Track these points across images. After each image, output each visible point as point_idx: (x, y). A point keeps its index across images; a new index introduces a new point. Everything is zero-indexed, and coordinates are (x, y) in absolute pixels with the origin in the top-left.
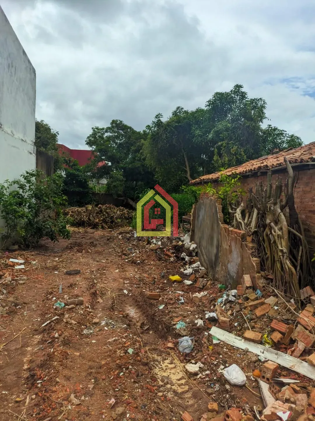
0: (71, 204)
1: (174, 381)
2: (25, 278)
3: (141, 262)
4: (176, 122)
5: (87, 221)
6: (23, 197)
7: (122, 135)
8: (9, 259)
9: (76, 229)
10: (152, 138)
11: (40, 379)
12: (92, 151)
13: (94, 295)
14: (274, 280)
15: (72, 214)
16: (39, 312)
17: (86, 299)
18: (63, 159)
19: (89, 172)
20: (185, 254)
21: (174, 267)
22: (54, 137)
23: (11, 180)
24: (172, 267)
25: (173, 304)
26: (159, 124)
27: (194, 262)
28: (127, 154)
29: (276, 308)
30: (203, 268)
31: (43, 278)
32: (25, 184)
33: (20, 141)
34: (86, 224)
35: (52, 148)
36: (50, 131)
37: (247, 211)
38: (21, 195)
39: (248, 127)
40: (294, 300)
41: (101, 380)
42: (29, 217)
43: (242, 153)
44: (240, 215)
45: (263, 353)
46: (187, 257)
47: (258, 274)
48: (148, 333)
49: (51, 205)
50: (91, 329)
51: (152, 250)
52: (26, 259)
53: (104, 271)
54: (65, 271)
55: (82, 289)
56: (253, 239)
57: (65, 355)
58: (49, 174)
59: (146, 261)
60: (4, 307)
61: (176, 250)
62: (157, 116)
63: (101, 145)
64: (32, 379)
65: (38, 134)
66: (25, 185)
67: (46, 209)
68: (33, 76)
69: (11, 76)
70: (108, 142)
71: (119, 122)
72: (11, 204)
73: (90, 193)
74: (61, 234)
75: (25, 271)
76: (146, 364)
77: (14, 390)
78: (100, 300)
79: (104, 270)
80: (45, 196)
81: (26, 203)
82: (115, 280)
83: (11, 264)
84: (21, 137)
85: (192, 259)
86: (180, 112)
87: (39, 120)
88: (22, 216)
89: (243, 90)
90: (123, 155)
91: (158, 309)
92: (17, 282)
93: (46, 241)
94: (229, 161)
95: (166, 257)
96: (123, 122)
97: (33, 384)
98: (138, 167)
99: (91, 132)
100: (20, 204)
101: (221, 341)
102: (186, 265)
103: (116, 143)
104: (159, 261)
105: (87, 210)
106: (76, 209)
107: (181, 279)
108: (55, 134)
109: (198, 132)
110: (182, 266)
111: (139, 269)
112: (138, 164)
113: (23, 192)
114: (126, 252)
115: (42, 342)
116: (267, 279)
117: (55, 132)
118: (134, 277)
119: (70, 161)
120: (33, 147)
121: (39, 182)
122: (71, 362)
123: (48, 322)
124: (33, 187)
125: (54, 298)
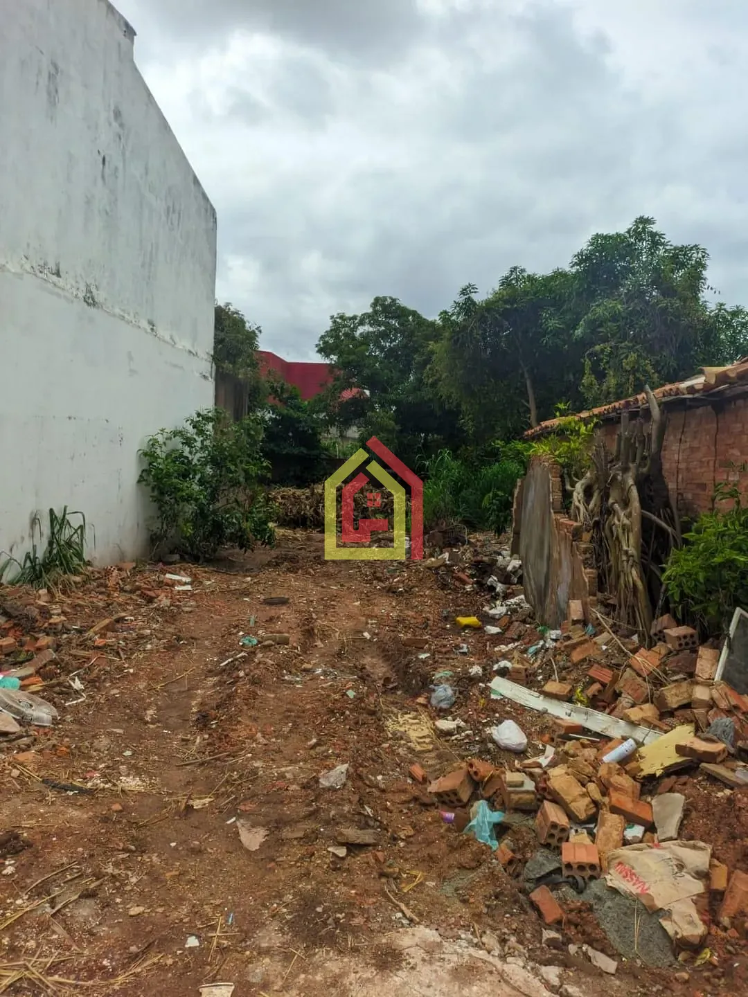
0: (283, 482)
1: (413, 739)
2: (193, 603)
3: (406, 591)
4: (506, 302)
5: (312, 516)
6: (190, 462)
7: (395, 329)
8: (165, 574)
9: (289, 532)
10: (452, 337)
11: (215, 719)
12: (330, 364)
13: (309, 633)
14: (618, 607)
15: (283, 501)
16: (215, 651)
17: (295, 638)
18: (267, 385)
19: (323, 412)
20: (495, 578)
21: (471, 603)
22: (251, 337)
23: (169, 429)
24: (466, 602)
25: (446, 653)
26: (468, 306)
27: (513, 595)
28: (405, 372)
29: (604, 648)
30: (528, 606)
31: (224, 607)
32: (195, 436)
33: (187, 354)
34: (308, 523)
35: (246, 362)
36: (244, 326)
37: (596, 486)
38: (187, 458)
39: (664, 310)
40: (639, 636)
41: (302, 725)
42: (200, 501)
43: (649, 368)
44: (582, 495)
45: (569, 715)
46: (500, 585)
47: (591, 597)
48: (395, 693)
49: (242, 479)
50: (298, 676)
51: (429, 568)
52: (195, 575)
53: (332, 603)
54: (263, 597)
55: (289, 625)
56: (592, 537)
57: (254, 695)
58: (238, 417)
59: (417, 589)
60: (160, 640)
61: (478, 570)
62: (465, 289)
63: (351, 352)
64: (203, 721)
65: (218, 333)
66: (195, 439)
67: (233, 486)
68: (211, 224)
69: (171, 230)
70: (363, 347)
71: (389, 301)
72: (169, 475)
73: (323, 459)
74: (259, 536)
75: (193, 595)
76: (373, 713)
77: (179, 731)
78: (319, 643)
79: (334, 601)
80: (230, 461)
81: (195, 474)
82: (350, 617)
83: (169, 582)
84: (189, 347)
85: (509, 588)
86: (517, 279)
87: (221, 303)
88: (188, 499)
89: (654, 228)
90: (395, 375)
91: (417, 658)
92: (179, 608)
93: (230, 551)
94: (619, 385)
95: (457, 583)
96: (398, 301)
97: (205, 726)
98: (430, 400)
99: (328, 325)
100: (185, 476)
101: (505, 697)
102: (497, 600)
103: (382, 349)
104: (442, 589)
105: (313, 494)
106: (291, 491)
107: (480, 623)
108: (254, 332)
109: (553, 323)
110: (488, 602)
111: (399, 603)
112: (426, 393)
113: (190, 453)
114: (381, 575)
115: (221, 683)
116: (607, 606)
117: (254, 328)
118: (388, 615)
119: (282, 388)
120: (209, 365)
121: (219, 432)
122: (261, 703)
123: (230, 660)
124: (207, 443)
125: (241, 633)
